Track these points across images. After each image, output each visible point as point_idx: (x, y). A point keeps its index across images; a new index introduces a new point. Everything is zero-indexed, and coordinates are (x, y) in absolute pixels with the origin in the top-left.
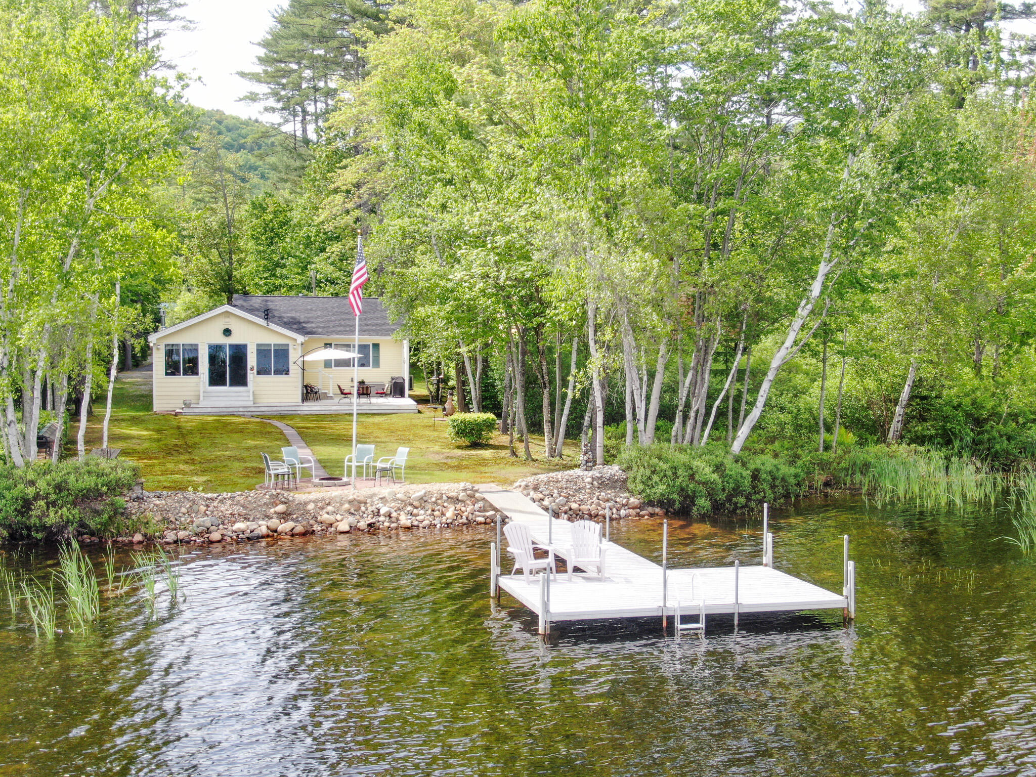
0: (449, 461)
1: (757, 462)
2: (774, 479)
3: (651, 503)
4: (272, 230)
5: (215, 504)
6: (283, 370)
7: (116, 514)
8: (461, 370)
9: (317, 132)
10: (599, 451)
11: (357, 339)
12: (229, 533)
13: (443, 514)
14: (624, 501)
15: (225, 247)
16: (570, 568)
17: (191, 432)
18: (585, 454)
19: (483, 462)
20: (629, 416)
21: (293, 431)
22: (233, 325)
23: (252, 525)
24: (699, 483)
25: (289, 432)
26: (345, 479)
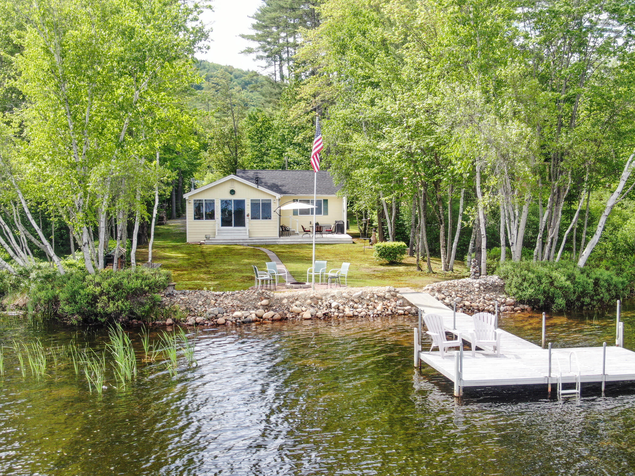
0: (376, 273)
1: (596, 273)
2: (609, 285)
3: (522, 302)
4: (261, 132)
5: (221, 299)
6: (267, 216)
7: (154, 305)
8: (381, 215)
9: (289, 69)
10: (483, 266)
11: (315, 197)
12: (231, 319)
13: (375, 308)
14: (503, 300)
15: (233, 144)
16: (473, 348)
17: (209, 255)
18: (474, 267)
19: (399, 274)
20: (503, 242)
21: (274, 254)
22: (236, 188)
23: (246, 313)
24: (556, 288)
25: (271, 254)
26: (307, 284)
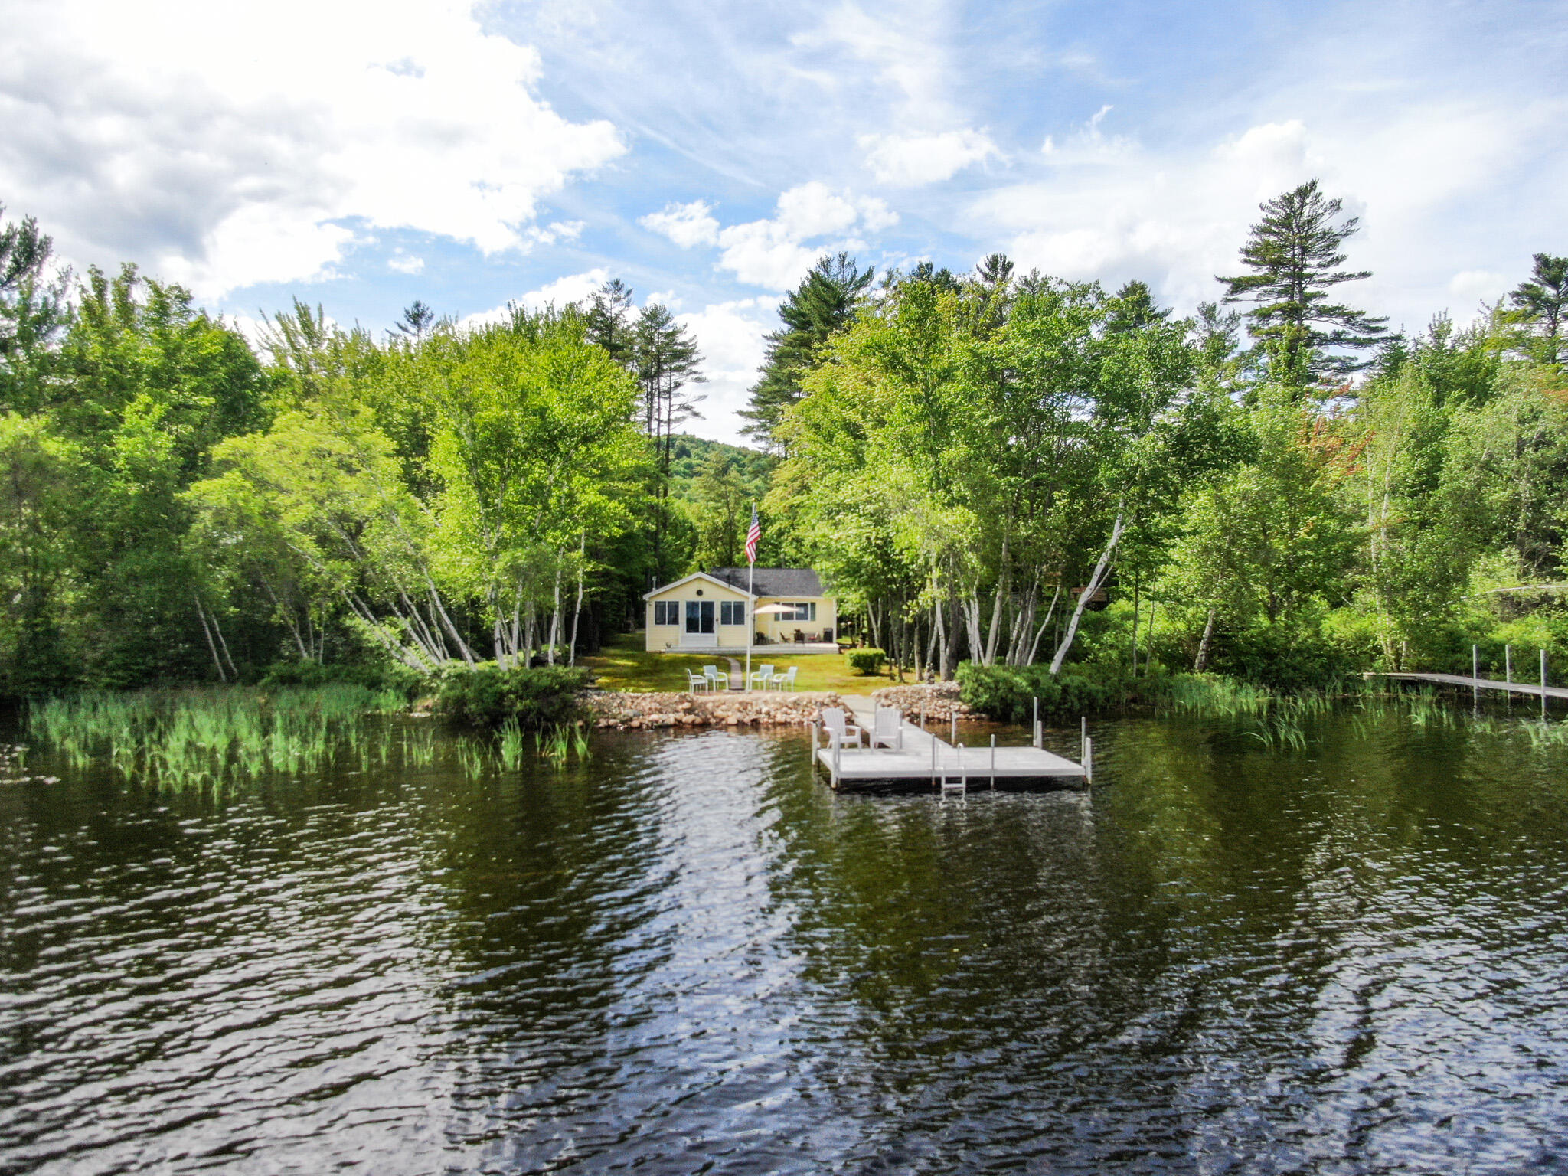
1: (1067, 680)
3: (977, 709)
5: (639, 701)
6: (739, 619)
7: (565, 706)
11: (802, 599)
12: (646, 722)
14: (957, 708)
15: (727, 539)
22: (704, 587)
23: (664, 717)
24: (1015, 694)
